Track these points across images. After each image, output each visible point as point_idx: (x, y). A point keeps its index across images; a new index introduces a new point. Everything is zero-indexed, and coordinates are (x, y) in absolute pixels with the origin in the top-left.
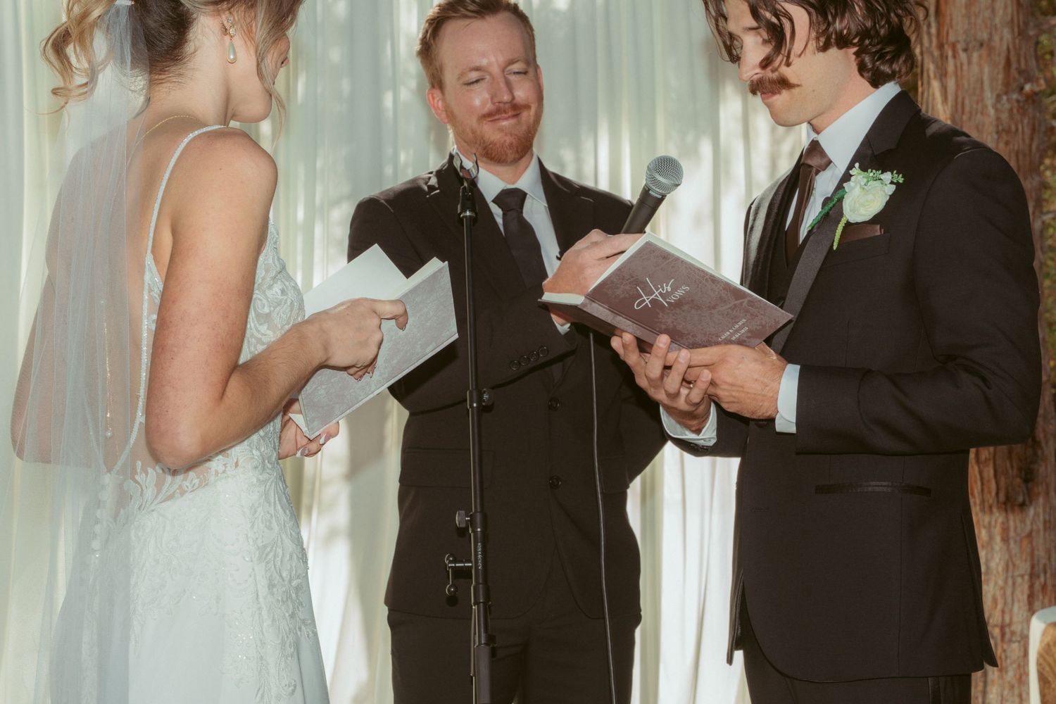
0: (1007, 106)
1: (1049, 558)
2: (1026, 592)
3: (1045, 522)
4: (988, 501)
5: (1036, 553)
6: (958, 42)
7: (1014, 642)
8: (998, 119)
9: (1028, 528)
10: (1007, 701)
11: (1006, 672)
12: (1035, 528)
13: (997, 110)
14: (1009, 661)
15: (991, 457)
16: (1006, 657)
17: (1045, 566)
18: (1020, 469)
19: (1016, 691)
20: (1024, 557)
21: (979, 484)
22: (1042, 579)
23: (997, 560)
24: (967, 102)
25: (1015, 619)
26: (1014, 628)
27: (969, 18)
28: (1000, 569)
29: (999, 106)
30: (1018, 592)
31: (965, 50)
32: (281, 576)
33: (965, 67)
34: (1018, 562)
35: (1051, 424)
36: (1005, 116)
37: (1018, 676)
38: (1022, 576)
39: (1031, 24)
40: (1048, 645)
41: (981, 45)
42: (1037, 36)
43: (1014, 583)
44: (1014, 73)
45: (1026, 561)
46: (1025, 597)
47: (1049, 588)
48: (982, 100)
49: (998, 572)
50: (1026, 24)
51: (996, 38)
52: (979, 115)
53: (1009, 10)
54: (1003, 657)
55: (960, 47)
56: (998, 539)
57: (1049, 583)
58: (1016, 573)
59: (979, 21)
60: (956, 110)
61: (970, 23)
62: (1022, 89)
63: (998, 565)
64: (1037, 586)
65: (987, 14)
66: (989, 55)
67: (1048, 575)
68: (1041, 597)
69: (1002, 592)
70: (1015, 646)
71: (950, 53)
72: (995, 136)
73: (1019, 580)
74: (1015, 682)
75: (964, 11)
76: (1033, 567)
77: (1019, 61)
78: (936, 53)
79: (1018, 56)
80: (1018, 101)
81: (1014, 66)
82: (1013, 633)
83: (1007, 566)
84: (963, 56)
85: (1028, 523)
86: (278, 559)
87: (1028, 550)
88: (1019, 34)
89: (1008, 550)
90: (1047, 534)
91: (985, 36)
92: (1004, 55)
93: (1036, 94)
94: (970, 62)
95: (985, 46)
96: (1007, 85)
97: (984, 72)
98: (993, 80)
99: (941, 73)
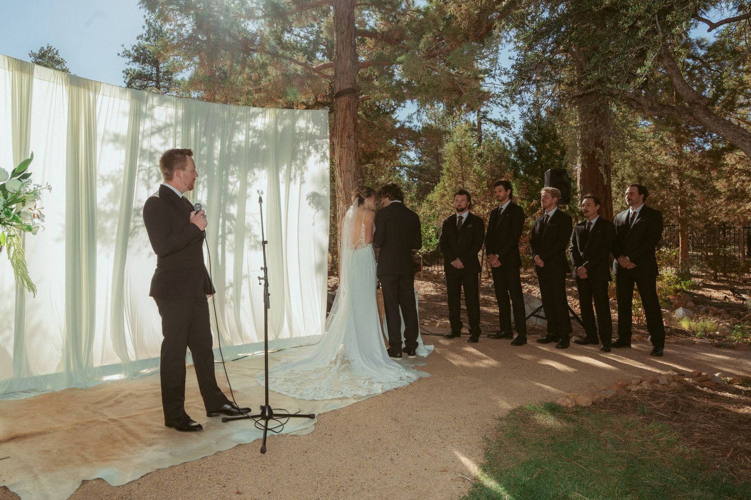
31: (346, 172)
41: (349, 171)
51: (352, 170)
59: (349, 166)
61: (347, 166)
65: (350, 164)
75: (345, 164)
91: (350, 169)
92: (354, 173)
96: (354, 179)
97: (350, 176)
98: (351, 178)
99: (341, 177)
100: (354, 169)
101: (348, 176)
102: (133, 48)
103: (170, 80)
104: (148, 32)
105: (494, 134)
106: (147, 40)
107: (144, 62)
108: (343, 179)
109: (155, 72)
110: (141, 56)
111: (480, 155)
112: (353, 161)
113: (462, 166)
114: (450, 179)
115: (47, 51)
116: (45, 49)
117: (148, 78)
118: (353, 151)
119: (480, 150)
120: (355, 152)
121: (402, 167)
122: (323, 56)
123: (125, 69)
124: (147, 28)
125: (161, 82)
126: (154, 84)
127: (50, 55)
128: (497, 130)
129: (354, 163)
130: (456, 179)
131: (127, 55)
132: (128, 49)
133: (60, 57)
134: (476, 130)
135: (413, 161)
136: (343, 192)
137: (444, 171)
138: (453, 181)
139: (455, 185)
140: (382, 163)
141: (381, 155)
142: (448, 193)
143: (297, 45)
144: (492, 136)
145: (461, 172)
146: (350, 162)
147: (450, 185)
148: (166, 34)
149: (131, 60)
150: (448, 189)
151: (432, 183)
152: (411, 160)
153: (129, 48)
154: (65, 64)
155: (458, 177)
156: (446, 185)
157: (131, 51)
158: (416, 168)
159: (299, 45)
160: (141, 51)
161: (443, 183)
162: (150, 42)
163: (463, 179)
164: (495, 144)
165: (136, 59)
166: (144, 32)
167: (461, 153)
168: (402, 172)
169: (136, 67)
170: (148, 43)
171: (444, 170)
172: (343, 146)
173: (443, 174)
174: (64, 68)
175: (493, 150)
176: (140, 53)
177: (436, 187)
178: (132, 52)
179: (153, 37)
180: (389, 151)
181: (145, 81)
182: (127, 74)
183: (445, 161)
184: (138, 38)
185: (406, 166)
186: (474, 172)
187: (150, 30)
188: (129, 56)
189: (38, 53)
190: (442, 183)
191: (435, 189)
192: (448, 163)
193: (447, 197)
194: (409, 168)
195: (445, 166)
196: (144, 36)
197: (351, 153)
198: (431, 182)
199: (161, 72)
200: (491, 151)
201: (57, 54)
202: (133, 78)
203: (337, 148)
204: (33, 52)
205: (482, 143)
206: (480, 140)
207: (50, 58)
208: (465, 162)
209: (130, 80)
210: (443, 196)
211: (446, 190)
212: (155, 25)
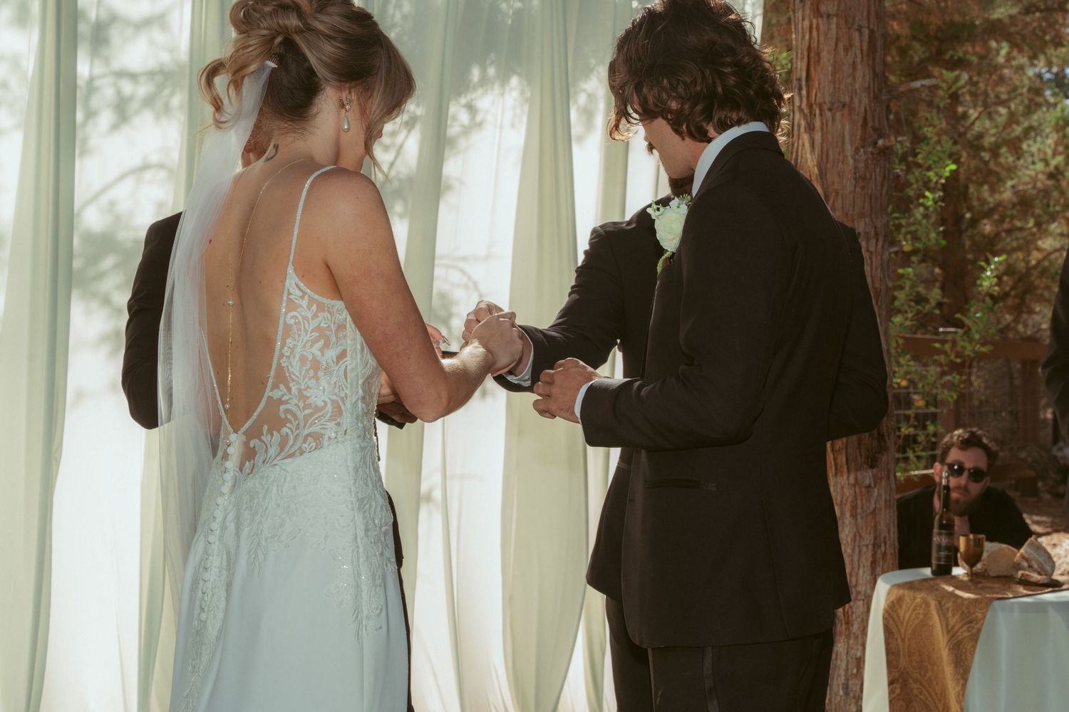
0: (864, 157)
1: (889, 532)
2: (870, 559)
3: (886, 501)
4: (841, 483)
5: (879, 527)
6: (825, 103)
7: (859, 600)
8: (856, 168)
9: (873, 506)
10: (852, 648)
11: (852, 625)
12: (878, 506)
13: (855, 160)
14: (854, 616)
15: (844, 447)
16: (853, 613)
17: (885, 538)
18: (867, 457)
19: (860, 641)
20: (869, 530)
21: (834, 468)
22: (883, 549)
23: (847, 533)
24: (831, 153)
25: (860, 581)
26: (859, 588)
27: (834, 83)
28: (849, 540)
29: (857, 157)
30: (863, 559)
31: (830, 110)
32: (374, 523)
33: (830, 124)
34: (864, 534)
35: (893, 420)
36: (861, 165)
37: (861, 629)
38: (867, 546)
39: (884, 91)
40: (893, 602)
41: (844, 106)
42: (889, 101)
43: (860, 552)
44: (870, 130)
45: (870, 533)
46: (869, 563)
47: (889, 556)
48: (843, 151)
49: (847, 542)
50: (880, 90)
51: (856, 101)
52: (840, 163)
53: (867, 78)
54: (850, 612)
55: (825, 107)
56: (848, 514)
57: (888, 552)
58: (863, 543)
59: (842, 87)
60: (822, 159)
61: (835, 88)
62: (876, 143)
63: (847, 536)
64: (879, 555)
65: (849, 80)
66: (850, 114)
67: (887, 546)
68: (881, 563)
69: (850, 558)
70: (860, 603)
71: (818, 112)
72: (853, 182)
73: (864, 549)
74: (858, 633)
75: (830, 78)
76: (875, 539)
77: (874, 121)
78: (806, 111)
79: (874, 117)
80: (872, 154)
81: (870, 124)
82: (858, 593)
83: (855, 536)
84: (828, 114)
85: (873, 502)
86: (372, 510)
87: (873, 524)
88: (874, 98)
89: (856, 524)
90: (887, 512)
91: (847, 99)
92: (862, 115)
93: (886, 148)
94: (834, 120)
95: (847, 107)
96: (863, 140)
97: (845, 128)
98: (852, 135)
99: (810, 128)
100: (865, 100)
101: (838, 125)
108: (818, 137)
112: (859, 67)
118: (860, 30)
120: (872, 32)
129: (863, 75)
146: (847, 69)
172: (823, 8)
197: (856, 35)
203: (799, 15)
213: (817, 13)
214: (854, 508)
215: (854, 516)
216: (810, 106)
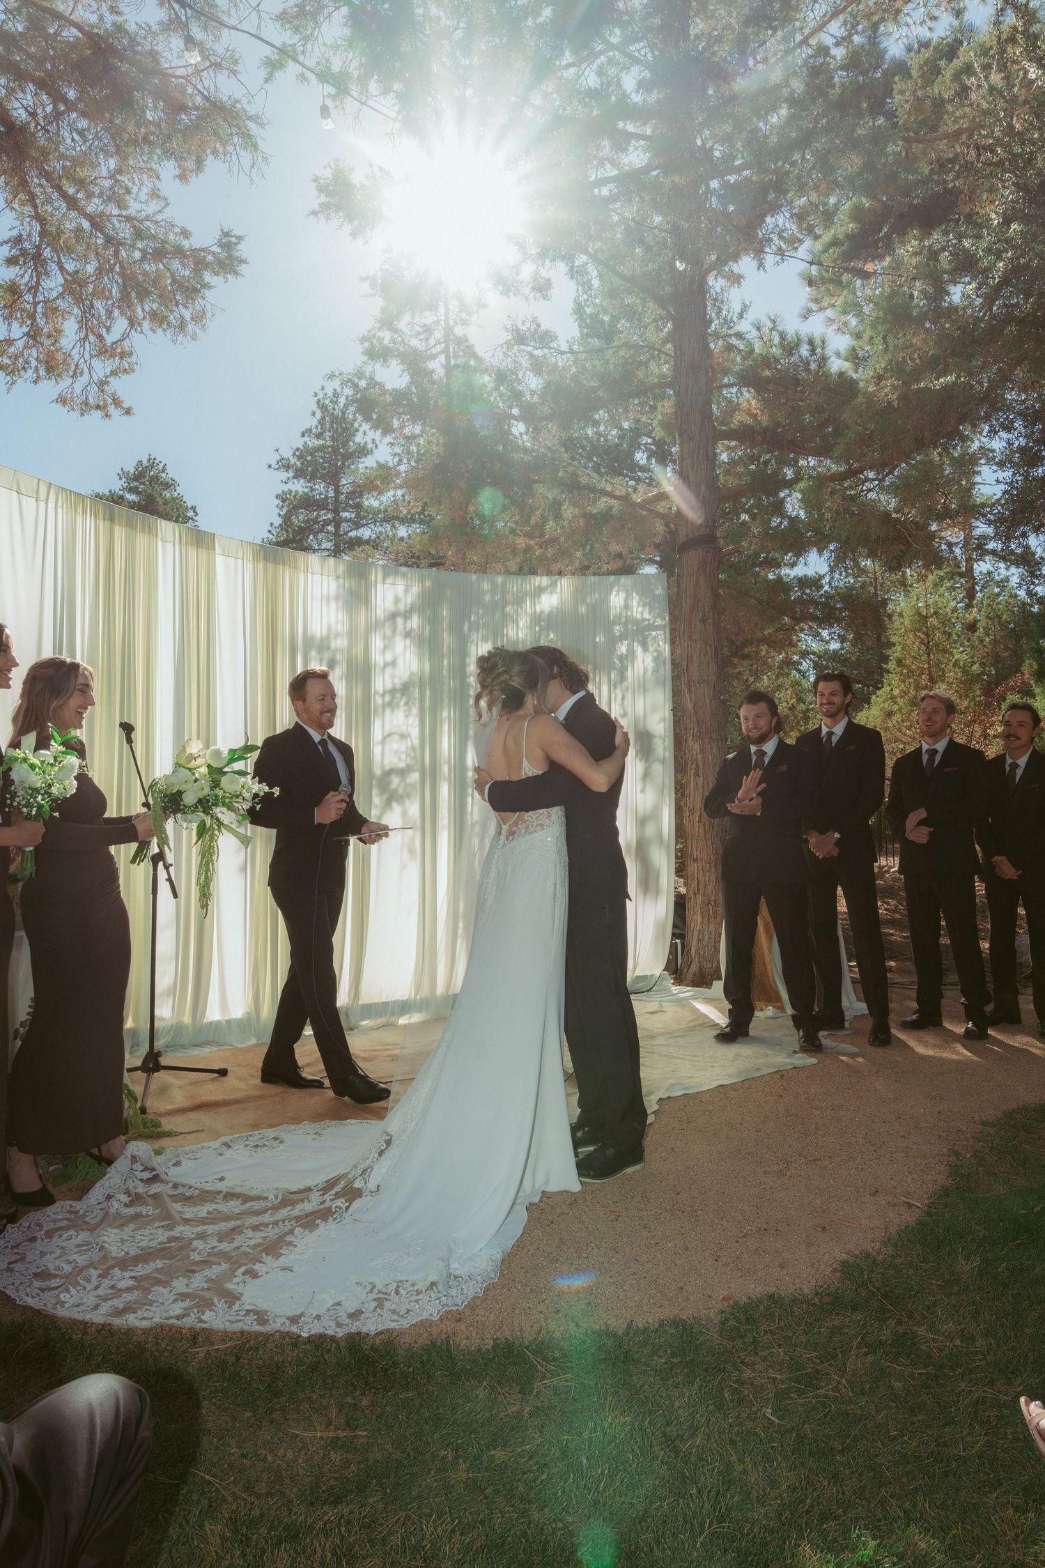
29: (711, 704)
33: (698, 690)
41: (705, 682)
44: (717, 692)
50: (720, 674)
51: (711, 679)
55: (697, 682)
59: (704, 673)
60: (696, 706)
61: (701, 673)
66: (707, 685)
71: (692, 684)
75: (698, 669)
77: (718, 688)
79: (718, 685)
88: (718, 678)
94: (701, 687)
96: (715, 697)
98: (709, 695)
99: (690, 692)
101: (703, 690)
102: (294, 454)
103: (358, 507)
104: (321, 422)
105: (1002, 581)
106: (319, 436)
107: (313, 478)
108: (693, 695)
109: (331, 494)
110: (307, 467)
111: (972, 627)
112: (711, 663)
113: (929, 655)
114: (904, 682)
115: (147, 467)
116: (145, 463)
117: (322, 505)
118: (711, 646)
119: (973, 614)
120: (716, 647)
121: (805, 654)
122: (648, 459)
123: (280, 492)
124: (319, 415)
125: (344, 510)
126: (329, 516)
127: (152, 473)
128: (1009, 573)
129: (713, 667)
130: (916, 680)
131: (284, 466)
132: (285, 456)
133: (169, 476)
134: (961, 575)
135: (828, 642)
136: (694, 719)
137: (892, 665)
138: (910, 684)
139: (914, 693)
140: (764, 653)
141: (763, 640)
142: (900, 709)
143: (599, 441)
144: (998, 587)
145: (926, 666)
146: (706, 664)
147: (904, 693)
148: (352, 425)
149: (291, 474)
150: (899, 700)
151: (868, 687)
152: (823, 641)
153: (287, 454)
154: (177, 488)
155: (920, 676)
156: (896, 692)
157: (291, 458)
158: (835, 656)
159: (602, 439)
160: (309, 458)
161: (889, 689)
162: (324, 439)
163: (931, 679)
164: (1003, 603)
165: (300, 473)
166: (314, 422)
167: (927, 627)
168: (804, 664)
169: (300, 486)
170: (321, 442)
171: (890, 663)
172: (693, 637)
173: (888, 672)
174: (176, 494)
175: (999, 617)
176: (307, 461)
177: (874, 697)
178: (293, 460)
179: (329, 431)
180: (777, 631)
181: (314, 511)
182: (284, 501)
183: (894, 645)
184: (303, 435)
185: (814, 653)
186: (954, 666)
187: (323, 418)
188: (287, 467)
189: (132, 471)
190: (886, 689)
191: (872, 701)
192: (899, 648)
193: (898, 717)
194: (820, 657)
195: (896, 653)
196: (314, 431)
197: (709, 649)
198: (864, 685)
199: (342, 493)
200: (994, 617)
201: (163, 471)
202: (296, 508)
204: (125, 469)
205: (975, 602)
206: (971, 594)
207: (152, 479)
208: (937, 645)
209: (288, 512)
210: (890, 714)
211: (895, 703)
212: (334, 409)
213: (691, 640)
214: (716, 865)
215: (716, 868)
216: (689, 681)
